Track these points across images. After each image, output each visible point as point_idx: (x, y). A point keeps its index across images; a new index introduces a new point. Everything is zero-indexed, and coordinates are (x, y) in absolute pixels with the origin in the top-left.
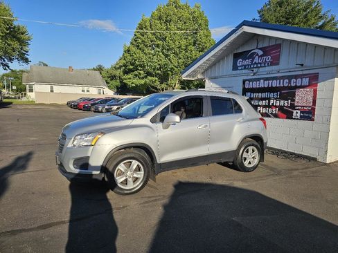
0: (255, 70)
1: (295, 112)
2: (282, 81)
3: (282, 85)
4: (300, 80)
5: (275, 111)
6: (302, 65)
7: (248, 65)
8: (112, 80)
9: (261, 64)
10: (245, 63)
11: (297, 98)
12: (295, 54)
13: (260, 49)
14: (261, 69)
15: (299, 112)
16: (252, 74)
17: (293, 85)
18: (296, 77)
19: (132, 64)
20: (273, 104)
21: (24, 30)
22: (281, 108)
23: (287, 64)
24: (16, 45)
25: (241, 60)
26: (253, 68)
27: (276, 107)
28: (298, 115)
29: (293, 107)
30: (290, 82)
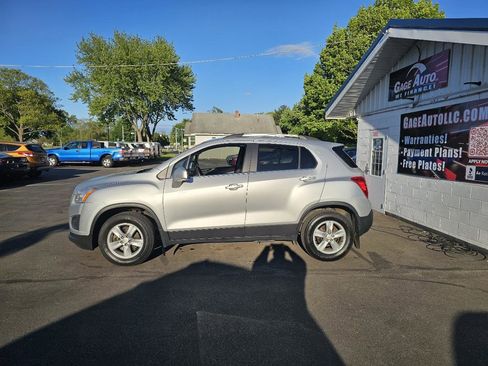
0: (416, 98)
1: (468, 168)
2: (450, 114)
3: (450, 122)
4: (476, 110)
5: (440, 166)
6: (479, 84)
7: (407, 90)
8: (294, 125)
9: (422, 86)
10: (404, 87)
11: (471, 144)
12: (470, 66)
13: (423, 62)
14: (423, 96)
15: (474, 168)
16: (411, 106)
17: (466, 120)
18: (470, 105)
19: (316, 101)
20: (438, 154)
21: (189, 71)
22: (449, 162)
23: (458, 83)
24: (177, 90)
25: (399, 83)
26: (413, 95)
27: (442, 159)
28: (473, 174)
29: (465, 159)
30: (461, 116)
